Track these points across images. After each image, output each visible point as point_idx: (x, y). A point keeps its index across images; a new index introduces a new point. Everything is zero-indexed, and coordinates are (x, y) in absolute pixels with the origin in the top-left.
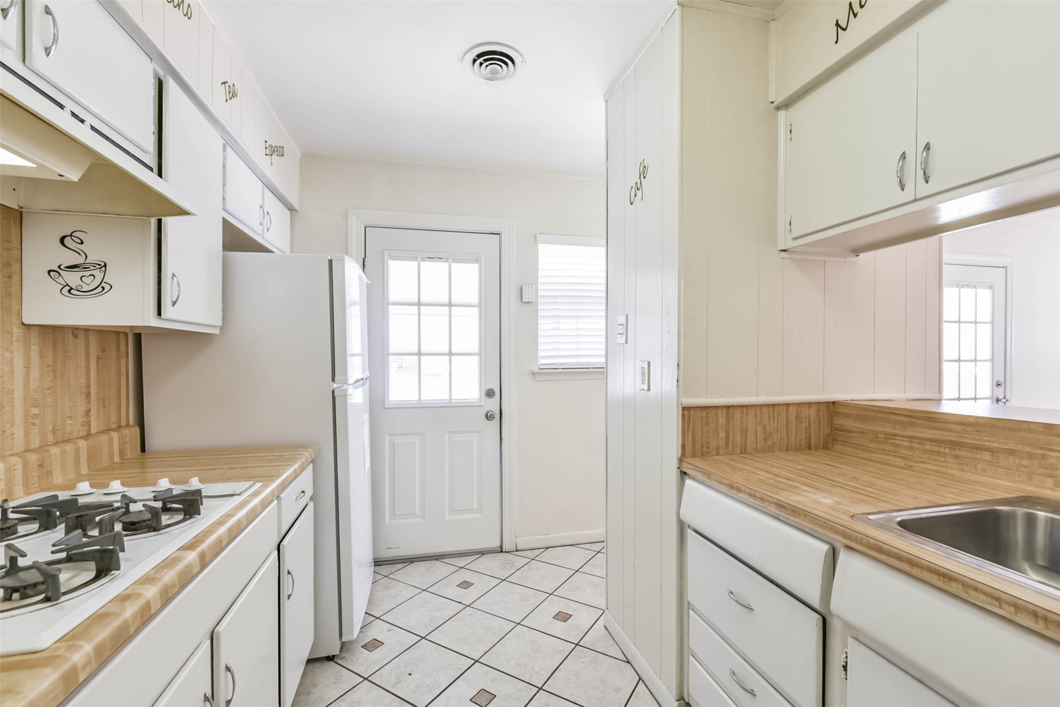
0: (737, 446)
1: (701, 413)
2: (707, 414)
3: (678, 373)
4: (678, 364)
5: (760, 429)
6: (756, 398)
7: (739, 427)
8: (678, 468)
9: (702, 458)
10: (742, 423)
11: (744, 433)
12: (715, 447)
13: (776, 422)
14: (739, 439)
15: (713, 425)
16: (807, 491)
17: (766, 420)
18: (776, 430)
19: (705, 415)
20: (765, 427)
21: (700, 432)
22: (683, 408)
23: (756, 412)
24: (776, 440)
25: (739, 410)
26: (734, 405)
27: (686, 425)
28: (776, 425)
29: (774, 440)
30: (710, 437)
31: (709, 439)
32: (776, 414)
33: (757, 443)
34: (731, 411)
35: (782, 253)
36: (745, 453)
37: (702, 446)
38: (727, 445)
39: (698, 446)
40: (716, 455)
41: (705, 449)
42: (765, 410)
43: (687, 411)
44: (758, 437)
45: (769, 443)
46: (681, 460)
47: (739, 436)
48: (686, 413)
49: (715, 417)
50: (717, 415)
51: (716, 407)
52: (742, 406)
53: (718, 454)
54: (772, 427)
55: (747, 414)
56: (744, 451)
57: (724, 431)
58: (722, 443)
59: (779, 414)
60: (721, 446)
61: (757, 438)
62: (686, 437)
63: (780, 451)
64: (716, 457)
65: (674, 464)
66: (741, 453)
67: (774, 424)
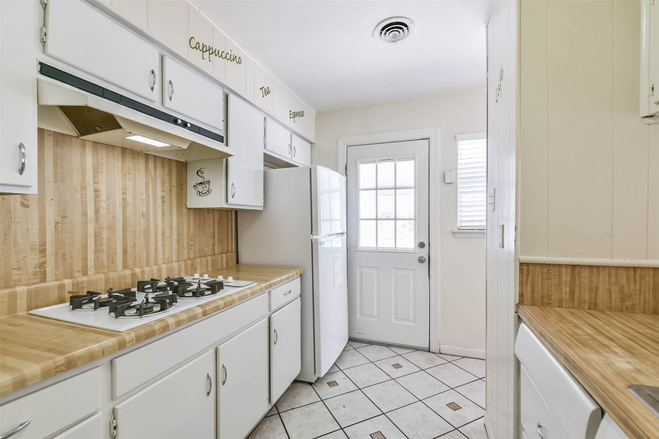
0: (585, 302)
1: (542, 269)
2: (548, 271)
3: (516, 234)
4: (515, 228)
5: (615, 289)
6: (610, 260)
7: (587, 285)
8: (516, 312)
9: (541, 307)
10: (591, 282)
11: (594, 291)
12: (557, 300)
13: (638, 285)
14: (587, 295)
15: (555, 281)
16: (615, 353)
17: (623, 281)
18: (638, 292)
19: (546, 271)
20: (622, 289)
21: (540, 285)
22: (521, 264)
23: (609, 273)
24: (638, 302)
25: (587, 270)
26: (580, 264)
27: (524, 278)
28: (638, 288)
29: (635, 302)
30: (552, 291)
31: (550, 292)
32: (638, 277)
33: (611, 302)
34: (577, 270)
35: (646, 119)
36: (595, 309)
37: (543, 297)
38: (572, 299)
39: (538, 296)
40: (559, 307)
41: (546, 300)
42: (623, 272)
43: (526, 266)
44: (613, 296)
45: (628, 303)
46: (517, 306)
47: (587, 293)
48: (525, 268)
49: (557, 274)
50: (560, 272)
51: (560, 265)
52: (591, 267)
53: (560, 306)
54: (632, 288)
55: (598, 274)
56: (594, 306)
57: (568, 286)
58: (566, 297)
59: (643, 278)
60: (565, 299)
61: (610, 297)
62: (524, 288)
63: (644, 312)
64: (557, 309)
65: (513, 308)
66: (589, 309)
67: (635, 285)
